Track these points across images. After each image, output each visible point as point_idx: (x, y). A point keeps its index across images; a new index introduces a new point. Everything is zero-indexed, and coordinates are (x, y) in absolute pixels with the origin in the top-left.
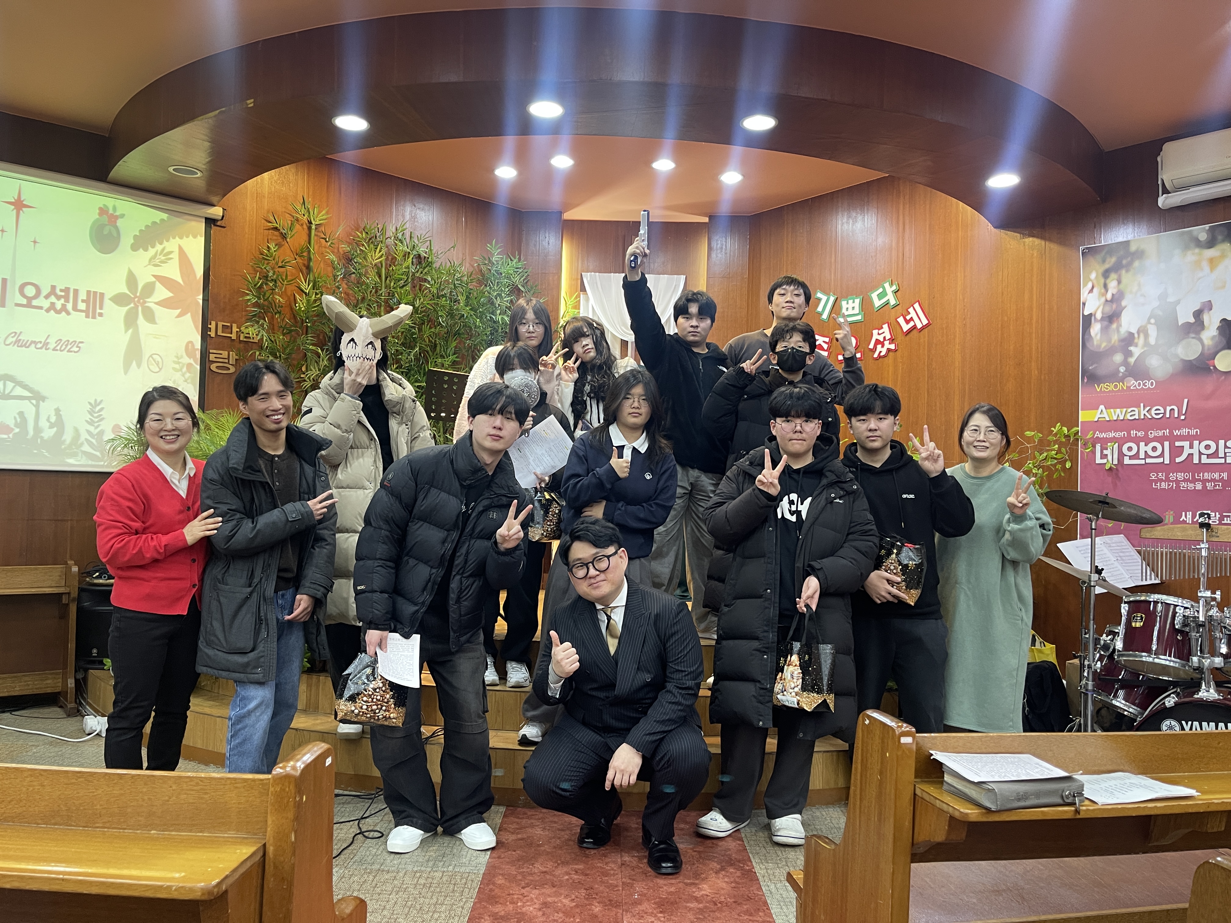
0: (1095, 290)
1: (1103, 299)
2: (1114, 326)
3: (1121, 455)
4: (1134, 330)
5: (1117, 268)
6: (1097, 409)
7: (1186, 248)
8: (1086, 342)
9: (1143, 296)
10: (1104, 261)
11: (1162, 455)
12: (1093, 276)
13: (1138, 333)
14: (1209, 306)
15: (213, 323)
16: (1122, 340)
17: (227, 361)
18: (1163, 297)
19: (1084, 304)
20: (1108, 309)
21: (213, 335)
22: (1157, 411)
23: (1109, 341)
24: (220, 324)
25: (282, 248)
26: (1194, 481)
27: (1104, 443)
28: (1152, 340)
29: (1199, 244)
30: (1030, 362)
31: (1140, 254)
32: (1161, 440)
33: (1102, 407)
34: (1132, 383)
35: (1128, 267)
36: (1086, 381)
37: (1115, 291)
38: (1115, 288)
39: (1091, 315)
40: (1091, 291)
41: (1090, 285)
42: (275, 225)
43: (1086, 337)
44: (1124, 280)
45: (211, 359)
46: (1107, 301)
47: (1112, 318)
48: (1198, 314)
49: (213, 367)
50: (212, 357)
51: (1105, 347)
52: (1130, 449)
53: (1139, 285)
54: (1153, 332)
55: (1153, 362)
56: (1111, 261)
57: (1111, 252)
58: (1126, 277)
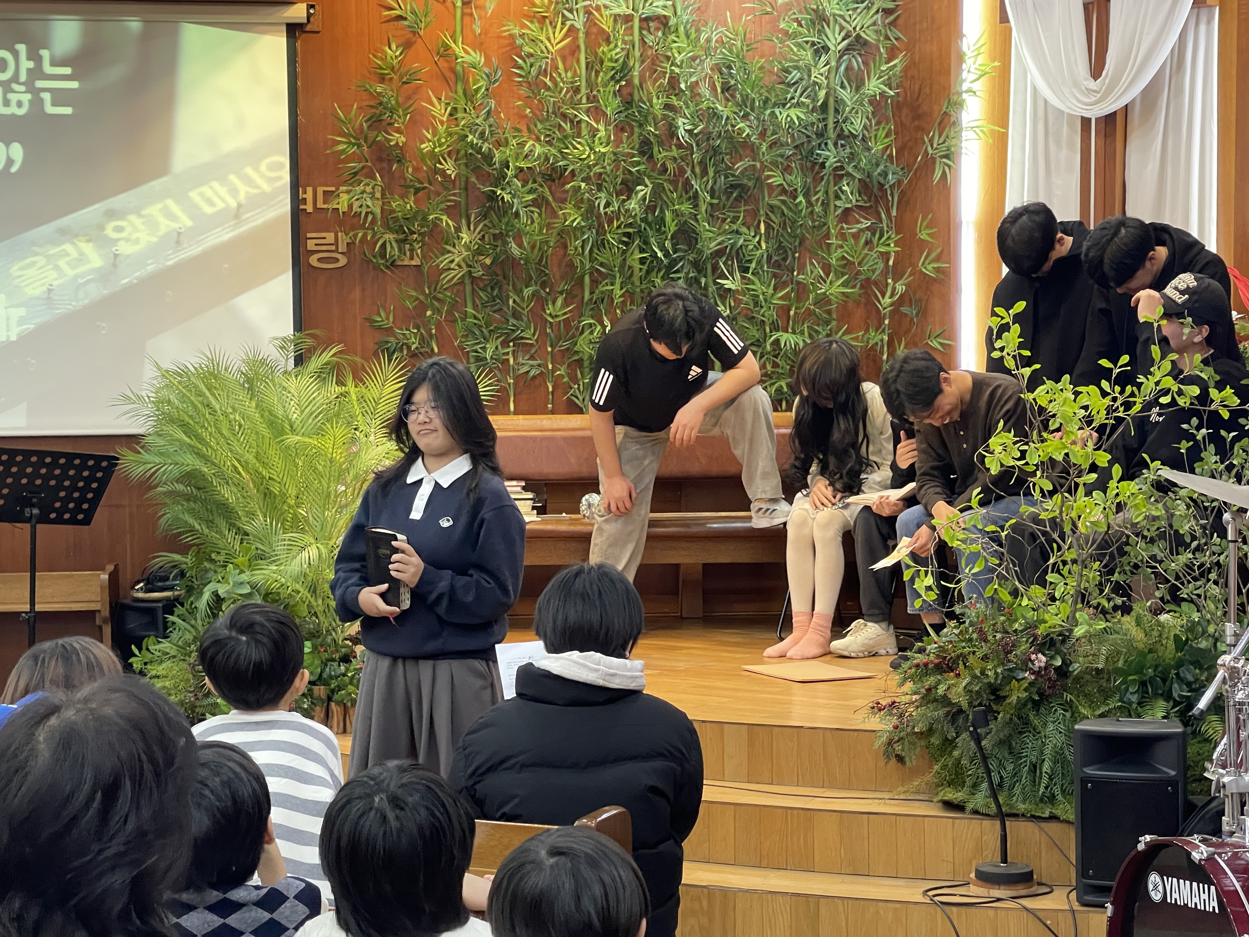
15: (310, 190)
17: (333, 248)
21: (309, 208)
24: (320, 190)
25: (413, 49)
42: (398, 12)
45: (309, 248)
49: (313, 260)
50: (311, 245)
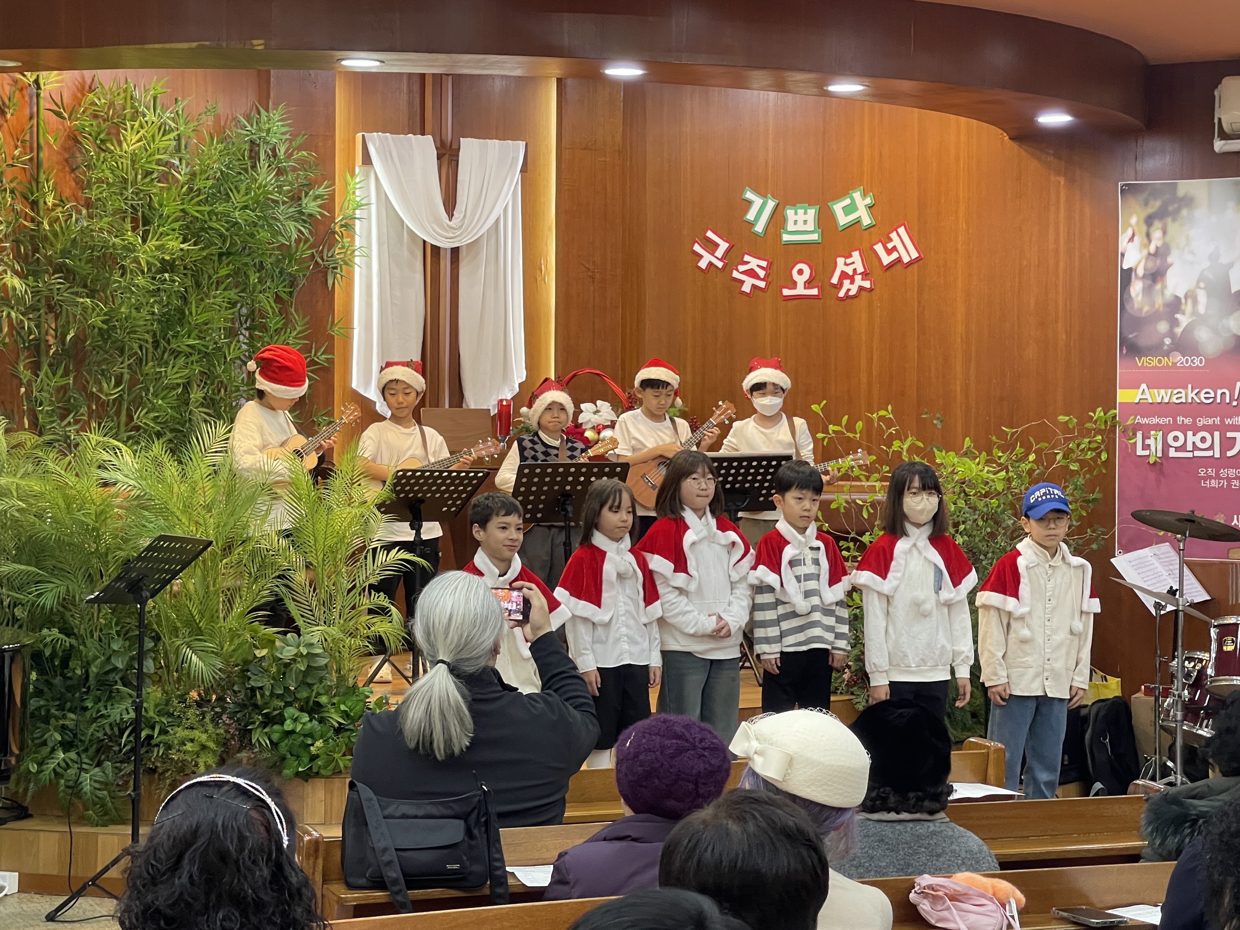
0: (1136, 238)
1: (1145, 252)
2: (1158, 287)
3: (1166, 446)
4: (1181, 295)
5: (1161, 215)
6: (1138, 388)
8: (1125, 303)
9: (1192, 253)
10: (1146, 204)
11: (1211, 448)
12: (1134, 220)
13: (1186, 297)
16: (1167, 305)
18: (1214, 257)
19: (1123, 255)
20: (1150, 264)
22: (1206, 395)
23: (1153, 305)
25: (2, 132)
27: (1146, 430)
28: (1201, 309)
30: (1057, 322)
31: (1188, 201)
32: (1210, 429)
33: (1144, 386)
34: (1178, 358)
35: (1175, 215)
36: (1124, 352)
37: (1159, 244)
38: (1158, 239)
39: (1130, 270)
40: (1131, 239)
41: (1129, 233)
43: (1125, 296)
44: (1171, 231)
46: (1149, 254)
47: (1155, 276)
51: (1147, 312)
52: (1176, 439)
53: (1187, 239)
54: (1202, 297)
55: (1203, 335)
56: (1155, 205)
57: (1155, 193)
58: (1172, 227)
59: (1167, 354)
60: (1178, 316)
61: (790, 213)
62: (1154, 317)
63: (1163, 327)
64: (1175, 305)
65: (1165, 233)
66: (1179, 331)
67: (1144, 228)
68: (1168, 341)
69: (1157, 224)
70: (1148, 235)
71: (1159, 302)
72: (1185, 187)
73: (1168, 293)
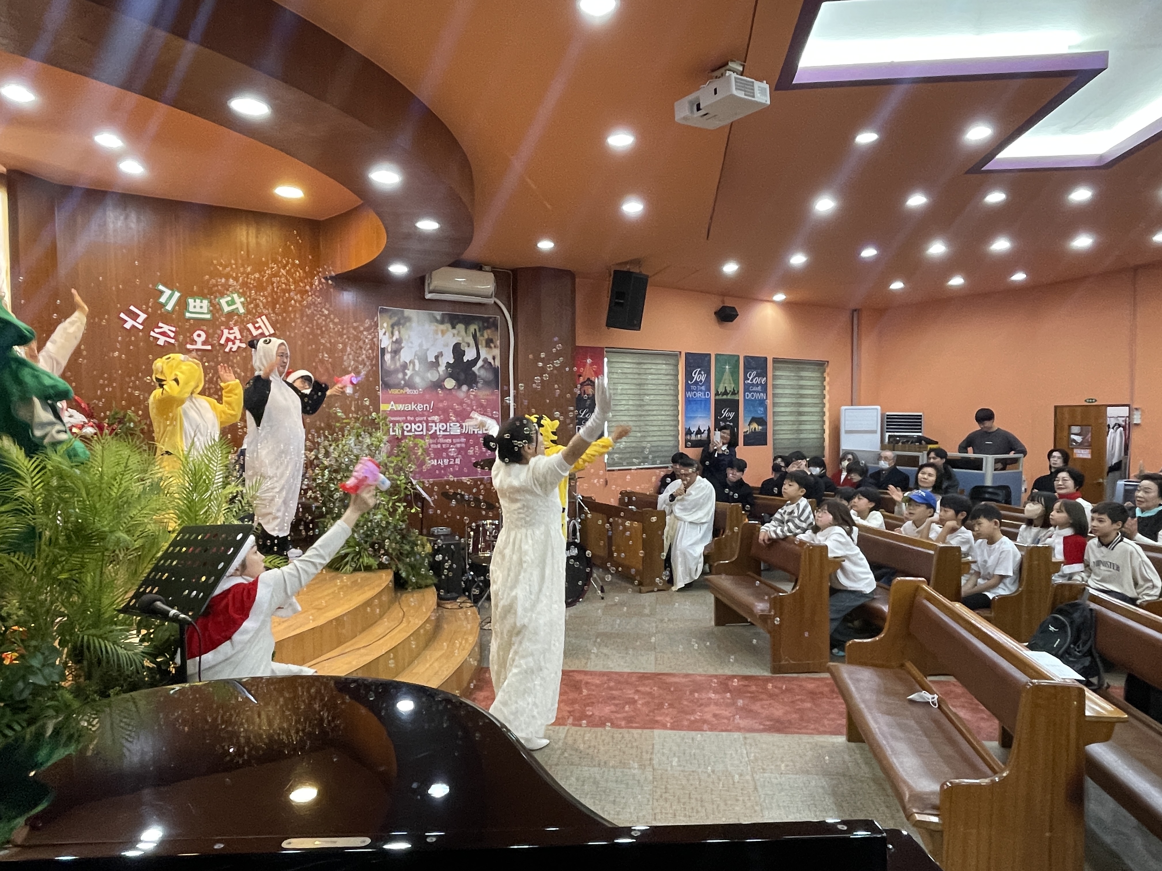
0: (387, 334)
1: (391, 340)
2: (397, 357)
3: (403, 431)
6: (390, 403)
7: (431, 322)
8: (383, 364)
9: (412, 343)
10: (391, 318)
11: (422, 430)
12: (385, 325)
13: (410, 362)
14: (441, 354)
16: (401, 366)
18: (420, 345)
19: (381, 341)
20: (393, 347)
22: (419, 407)
23: (395, 364)
26: (437, 444)
27: (394, 423)
28: (417, 368)
29: (437, 321)
31: (409, 319)
32: (421, 422)
33: (392, 403)
34: (408, 390)
35: (404, 325)
37: (398, 337)
38: (397, 335)
39: (385, 348)
40: (384, 334)
41: (384, 330)
43: (383, 361)
44: (402, 332)
46: (393, 341)
47: (396, 352)
48: (437, 357)
51: (393, 368)
52: (407, 427)
53: (409, 337)
54: (417, 362)
55: (417, 380)
56: (395, 319)
57: (395, 313)
58: (403, 331)
59: (402, 388)
60: (406, 371)
61: (191, 301)
62: (396, 371)
63: (400, 376)
64: (405, 366)
65: (399, 332)
66: (407, 377)
67: (390, 329)
68: (403, 382)
69: (396, 328)
70: (392, 334)
71: (398, 364)
72: (408, 312)
73: (402, 360)
